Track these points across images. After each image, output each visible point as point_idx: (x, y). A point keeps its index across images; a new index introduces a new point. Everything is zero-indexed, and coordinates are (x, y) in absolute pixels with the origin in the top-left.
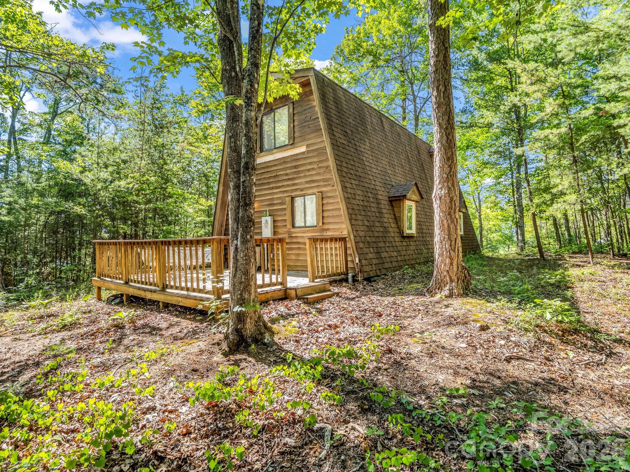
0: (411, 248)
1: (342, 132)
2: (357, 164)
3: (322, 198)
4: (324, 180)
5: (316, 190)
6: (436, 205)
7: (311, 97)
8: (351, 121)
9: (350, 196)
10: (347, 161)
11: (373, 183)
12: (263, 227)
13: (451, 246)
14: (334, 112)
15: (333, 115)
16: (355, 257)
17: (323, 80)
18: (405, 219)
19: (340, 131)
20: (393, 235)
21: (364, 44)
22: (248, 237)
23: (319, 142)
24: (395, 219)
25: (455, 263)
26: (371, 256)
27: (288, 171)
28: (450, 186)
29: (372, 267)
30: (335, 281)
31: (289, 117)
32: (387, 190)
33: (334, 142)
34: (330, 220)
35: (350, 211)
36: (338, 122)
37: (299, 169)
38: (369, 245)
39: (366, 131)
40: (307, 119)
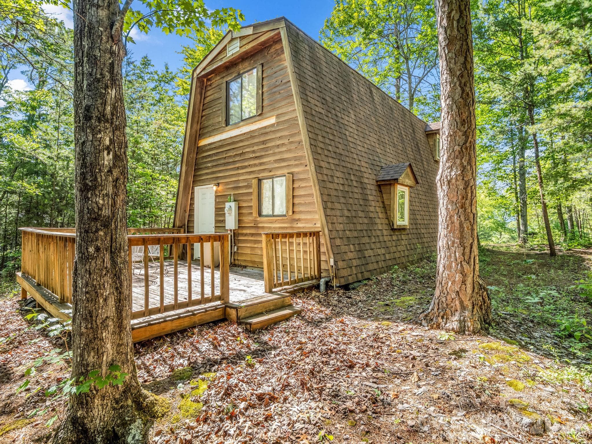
0: (403, 243)
1: (319, 99)
2: (337, 139)
3: (293, 181)
4: (296, 158)
5: (285, 171)
6: (441, 193)
7: (282, 56)
8: (333, 87)
9: (325, 178)
10: (325, 134)
11: (358, 163)
12: (227, 215)
13: (463, 254)
14: (310, 73)
15: (308, 77)
16: (329, 258)
17: (298, 34)
18: (397, 207)
19: (315, 97)
20: (380, 228)
21: (355, 15)
22: (91, 250)
23: (291, 111)
24: (384, 207)
25: (469, 280)
26: (351, 255)
27: (255, 148)
28: (465, 164)
29: (352, 271)
30: (302, 290)
31: (258, 82)
32: (375, 172)
33: (308, 110)
34: (302, 209)
35: (326, 198)
36: (314, 86)
37: (267, 145)
38: (349, 241)
39: (350, 100)
40: (277, 83)
